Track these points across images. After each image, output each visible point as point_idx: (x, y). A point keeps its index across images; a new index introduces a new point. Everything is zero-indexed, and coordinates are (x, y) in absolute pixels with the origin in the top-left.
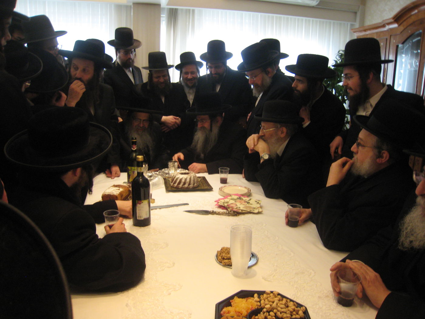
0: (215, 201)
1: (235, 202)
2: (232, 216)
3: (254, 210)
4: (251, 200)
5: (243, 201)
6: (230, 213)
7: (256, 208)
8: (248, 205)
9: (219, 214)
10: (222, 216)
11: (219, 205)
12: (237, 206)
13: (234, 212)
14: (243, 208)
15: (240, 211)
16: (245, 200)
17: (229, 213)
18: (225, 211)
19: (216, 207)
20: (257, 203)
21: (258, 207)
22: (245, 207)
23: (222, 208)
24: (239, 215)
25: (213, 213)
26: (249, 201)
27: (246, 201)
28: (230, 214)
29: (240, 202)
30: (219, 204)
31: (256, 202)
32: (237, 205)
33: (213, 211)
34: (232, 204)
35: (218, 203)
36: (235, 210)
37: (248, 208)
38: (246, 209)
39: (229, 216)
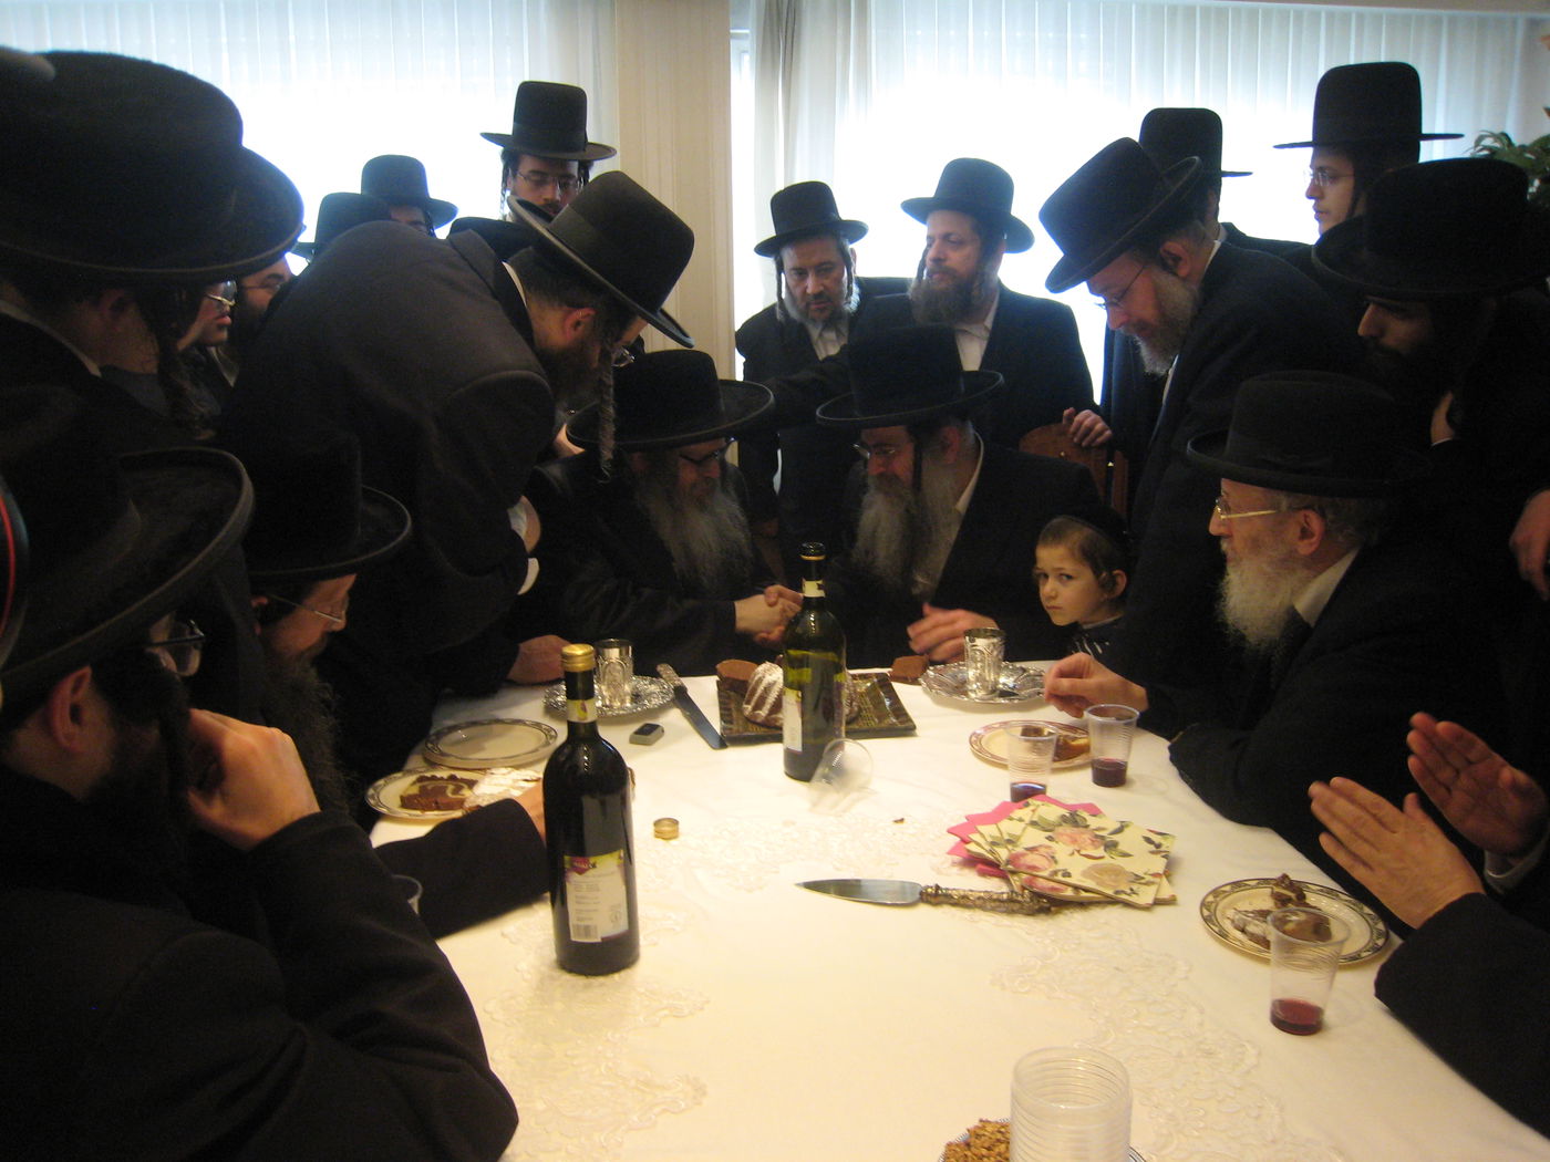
0: (951, 831)
1: (1047, 843)
2: (1029, 915)
3: (1135, 887)
4: (1126, 830)
5: (1086, 837)
6: (1019, 902)
7: (1148, 878)
8: (1108, 860)
9: (963, 901)
10: (978, 915)
11: (968, 851)
12: (1056, 862)
13: (1037, 896)
14: (1085, 874)
15: (1069, 892)
16: (1097, 830)
17: (1011, 900)
18: (994, 886)
19: (954, 864)
20: (1152, 848)
21: (1156, 875)
22: (1094, 867)
23: (980, 866)
24: (1057, 913)
25: (935, 897)
26: (1115, 838)
27: (1102, 837)
28: (1016, 907)
29: (1074, 841)
30: (972, 847)
31: (1149, 840)
32: (1057, 856)
33: (938, 887)
34: (1032, 850)
35: (965, 841)
36: (1042, 884)
37: (1105, 877)
38: (1098, 884)
39: (1011, 912)
